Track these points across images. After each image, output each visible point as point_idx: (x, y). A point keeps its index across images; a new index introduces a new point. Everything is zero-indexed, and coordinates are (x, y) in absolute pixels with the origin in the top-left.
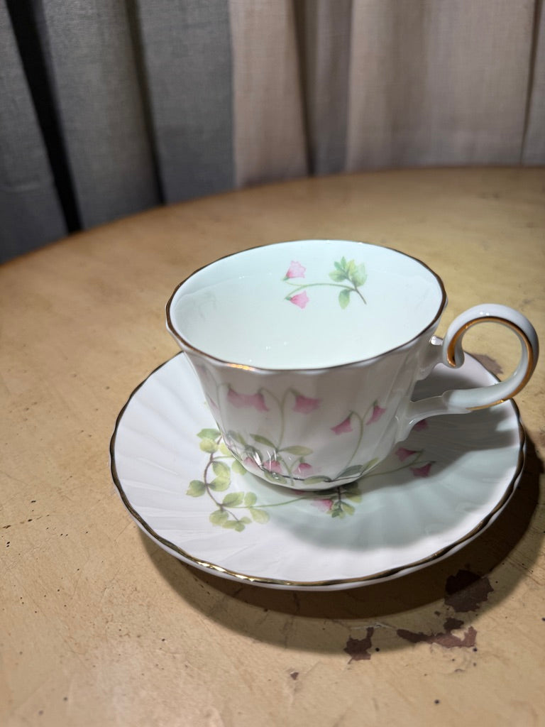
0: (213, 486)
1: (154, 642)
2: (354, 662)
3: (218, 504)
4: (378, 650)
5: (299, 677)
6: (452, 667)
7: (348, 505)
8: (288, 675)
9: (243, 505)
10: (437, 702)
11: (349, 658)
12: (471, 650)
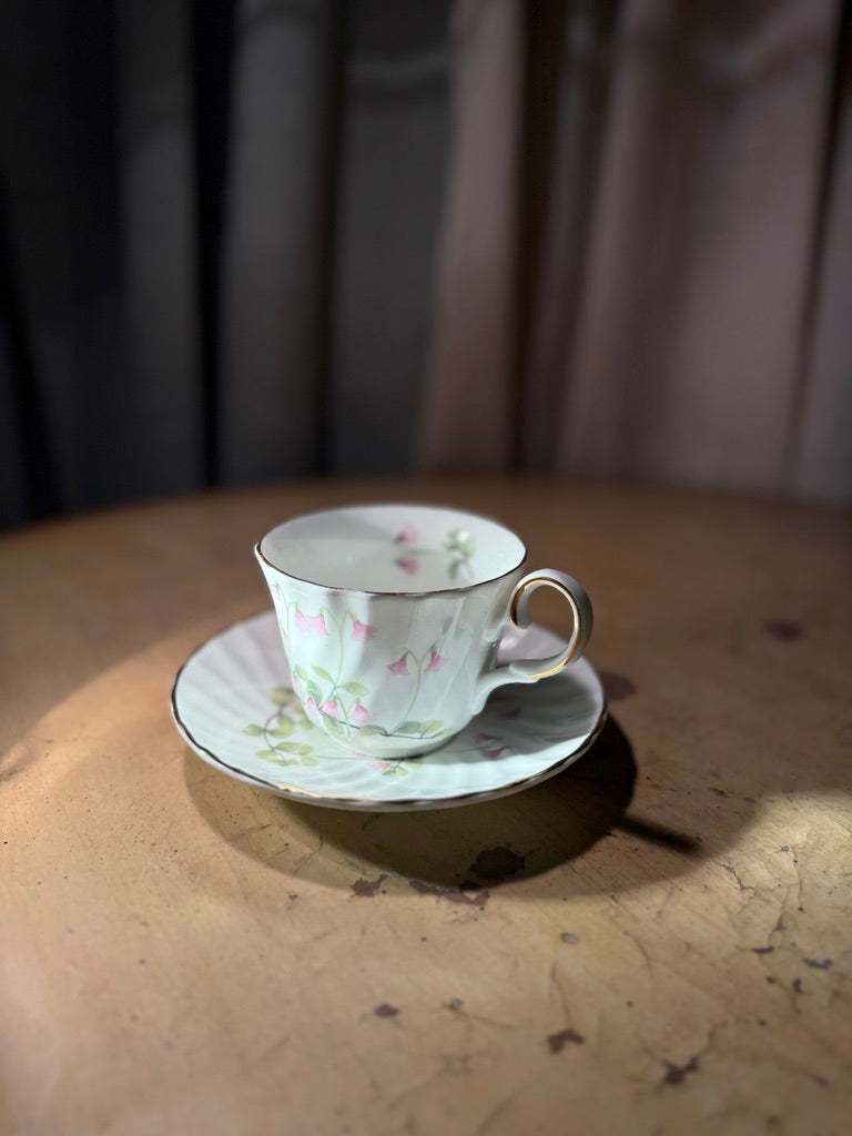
0: (272, 733)
1: (166, 851)
2: (356, 898)
3: (270, 746)
4: (384, 892)
5: (297, 900)
6: (453, 917)
7: (403, 769)
8: (287, 896)
9: (297, 751)
10: (424, 939)
11: (353, 893)
12: (477, 908)
